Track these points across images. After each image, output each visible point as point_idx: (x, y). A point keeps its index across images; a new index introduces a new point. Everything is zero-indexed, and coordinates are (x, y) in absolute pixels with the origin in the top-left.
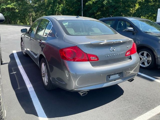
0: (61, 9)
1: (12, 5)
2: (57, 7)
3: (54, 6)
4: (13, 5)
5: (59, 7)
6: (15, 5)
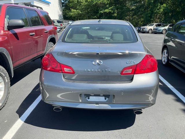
0: (162, 10)
1: (109, 9)
2: (158, 8)
3: (154, 7)
4: (111, 9)
5: (160, 8)
6: (112, 9)
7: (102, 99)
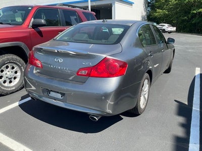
7: (59, 96)
